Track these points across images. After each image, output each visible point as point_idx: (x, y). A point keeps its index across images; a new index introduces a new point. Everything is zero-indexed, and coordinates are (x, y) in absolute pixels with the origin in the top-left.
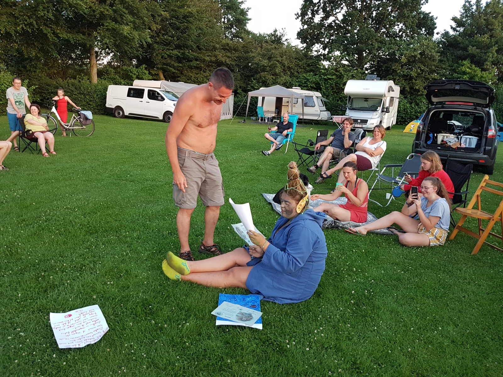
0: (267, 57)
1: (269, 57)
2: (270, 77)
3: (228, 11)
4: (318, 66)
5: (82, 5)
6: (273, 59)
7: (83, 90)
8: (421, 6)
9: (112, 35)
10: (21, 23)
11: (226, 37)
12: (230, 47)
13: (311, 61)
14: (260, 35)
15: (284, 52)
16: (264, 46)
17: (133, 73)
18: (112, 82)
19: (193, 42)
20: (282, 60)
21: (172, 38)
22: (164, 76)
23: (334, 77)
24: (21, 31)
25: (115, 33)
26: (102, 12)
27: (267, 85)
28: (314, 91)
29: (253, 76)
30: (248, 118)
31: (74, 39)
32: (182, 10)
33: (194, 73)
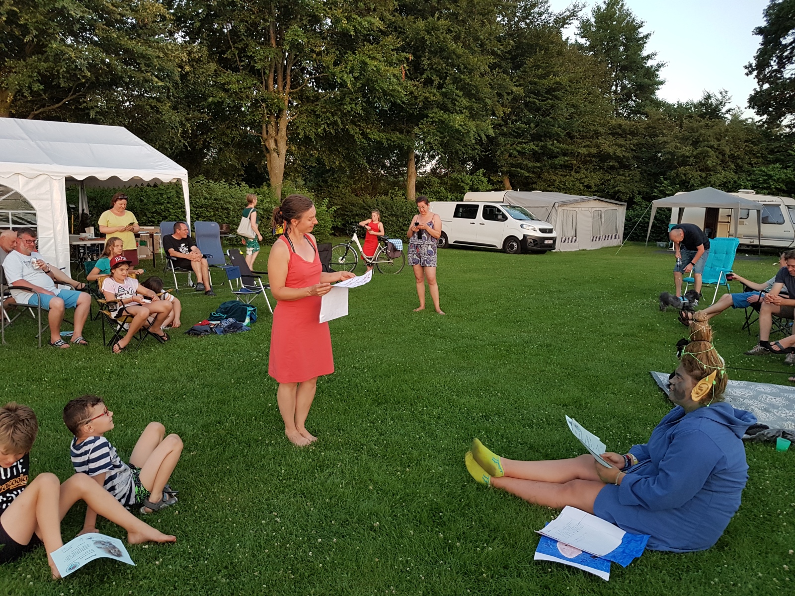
0: (691, 142)
1: (693, 141)
2: (695, 175)
3: (624, 74)
4: (790, 151)
5: (400, 90)
6: (703, 144)
7: (396, 210)
9: (438, 129)
11: (618, 114)
12: (624, 130)
13: (777, 144)
14: (680, 106)
15: (723, 130)
16: (686, 124)
17: (465, 183)
18: (434, 197)
19: (560, 127)
20: (719, 145)
21: (526, 125)
22: (512, 184)
25: (442, 126)
26: (426, 98)
27: (691, 187)
28: (781, 196)
29: (663, 174)
30: (650, 243)
31: (388, 139)
32: (545, 81)
33: (559, 176)
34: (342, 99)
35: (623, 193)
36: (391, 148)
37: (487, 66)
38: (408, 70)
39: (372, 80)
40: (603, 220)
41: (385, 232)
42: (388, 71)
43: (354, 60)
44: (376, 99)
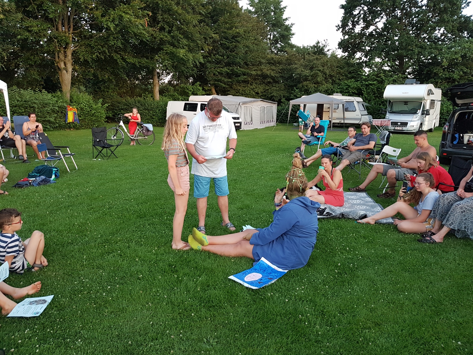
0: (309, 68)
1: (310, 67)
2: (312, 86)
3: (274, 28)
4: (359, 72)
5: (145, 33)
6: (315, 69)
7: (147, 106)
8: (462, 10)
9: (170, 57)
10: (96, 51)
11: (272, 52)
12: (275, 61)
13: (352, 69)
14: (304, 47)
15: (325, 61)
16: (307, 58)
17: (189, 90)
18: (171, 98)
19: (241, 59)
20: (323, 70)
21: (222, 57)
22: (216, 91)
23: (375, 82)
24: (96, 58)
25: (173, 56)
26: (161, 38)
27: (310, 93)
28: (355, 96)
29: (296, 86)
30: (290, 124)
31: (139, 62)
32: (230, 31)
33: (242, 87)
34: (108, 37)
35: (276, 97)
36: (141, 68)
37: (197, 21)
38: (149, 21)
39: (126, 27)
40: (265, 112)
41: (141, 120)
42: (136, 21)
43: (114, 14)
44: (130, 38)
